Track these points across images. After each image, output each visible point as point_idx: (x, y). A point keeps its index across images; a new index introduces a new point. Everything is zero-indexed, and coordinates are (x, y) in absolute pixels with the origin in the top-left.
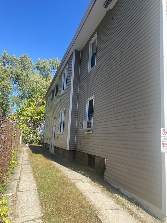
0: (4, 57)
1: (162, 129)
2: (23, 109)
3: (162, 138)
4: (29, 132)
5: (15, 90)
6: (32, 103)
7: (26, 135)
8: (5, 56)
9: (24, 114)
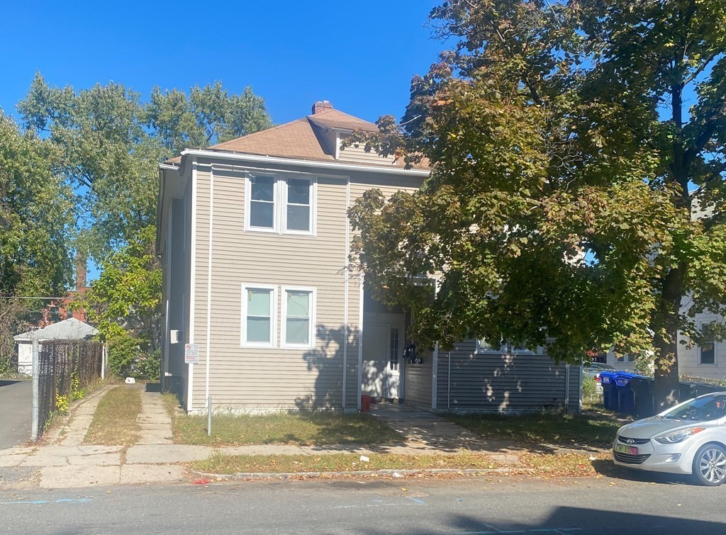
0: (40, 98)
1: (186, 345)
2: (108, 280)
3: (186, 353)
4: (132, 345)
5: (82, 205)
6: (133, 259)
7: (122, 355)
8: (41, 94)
9: (112, 294)
